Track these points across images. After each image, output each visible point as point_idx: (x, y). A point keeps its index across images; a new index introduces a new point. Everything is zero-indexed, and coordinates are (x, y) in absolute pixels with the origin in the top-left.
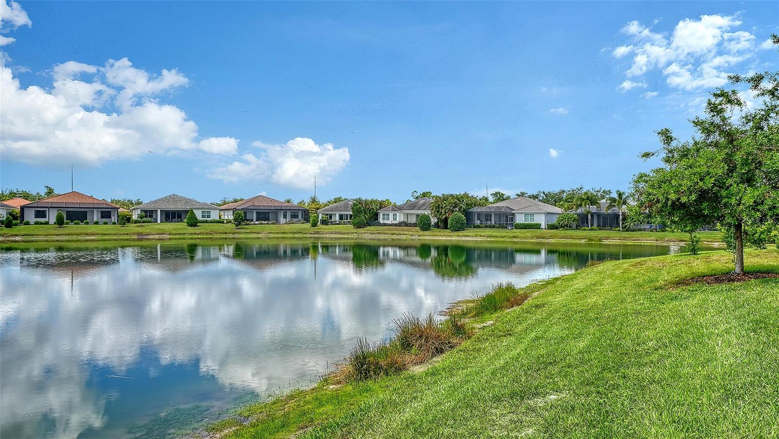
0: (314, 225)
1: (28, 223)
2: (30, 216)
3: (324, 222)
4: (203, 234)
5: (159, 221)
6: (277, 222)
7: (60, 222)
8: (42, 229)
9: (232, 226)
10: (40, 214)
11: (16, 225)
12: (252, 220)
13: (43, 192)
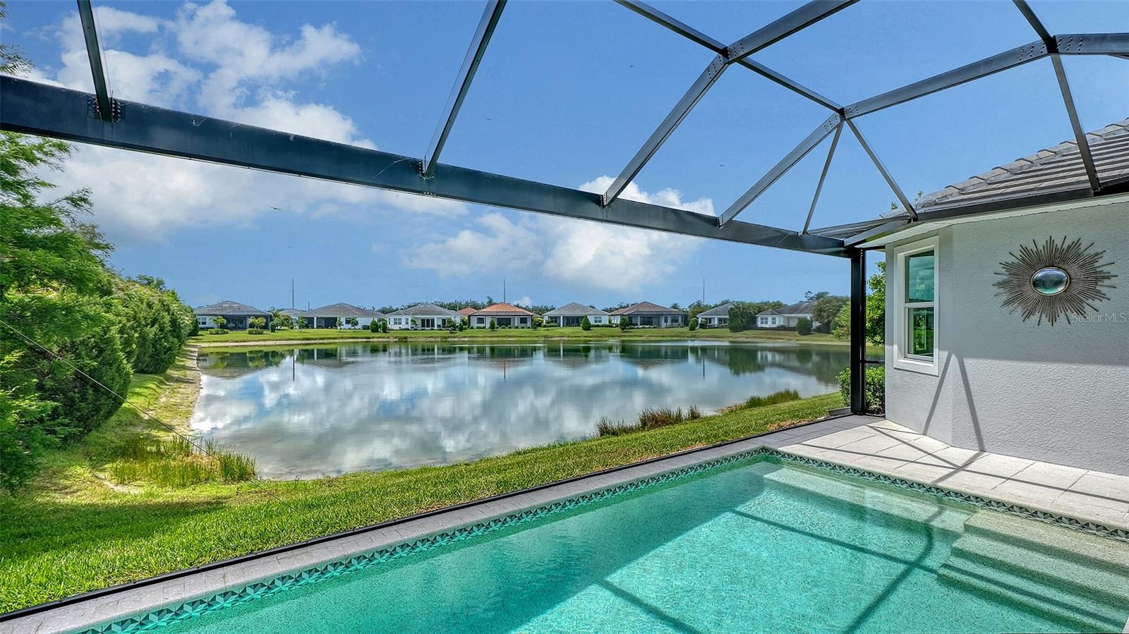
0: (692, 329)
1: (472, 328)
2: (474, 323)
3: (703, 326)
4: (594, 337)
5: (562, 326)
6: (659, 325)
7: (492, 327)
8: (481, 333)
9: (619, 329)
10: (481, 320)
11: (465, 329)
12: (637, 325)
13: (486, 302)
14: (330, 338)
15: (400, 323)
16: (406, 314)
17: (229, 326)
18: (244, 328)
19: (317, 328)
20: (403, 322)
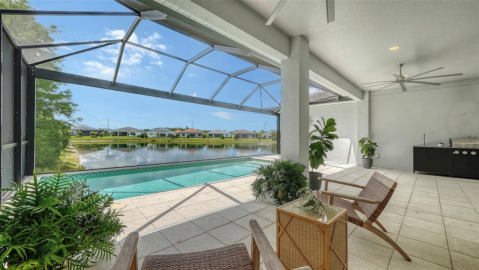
0: (260, 139)
1: (180, 137)
2: (181, 135)
3: (263, 138)
4: (225, 141)
5: (213, 137)
6: (248, 138)
7: (188, 137)
8: (183, 139)
9: (234, 139)
10: (183, 135)
11: (178, 137)
12: (240, 137)
13: (185, 128)
14: (124, 140)
15: (152, 135)
16: (154, 132)
17: (83, 134)
18: (90, 135)
19: (119, 136)
20: (154, 134)
